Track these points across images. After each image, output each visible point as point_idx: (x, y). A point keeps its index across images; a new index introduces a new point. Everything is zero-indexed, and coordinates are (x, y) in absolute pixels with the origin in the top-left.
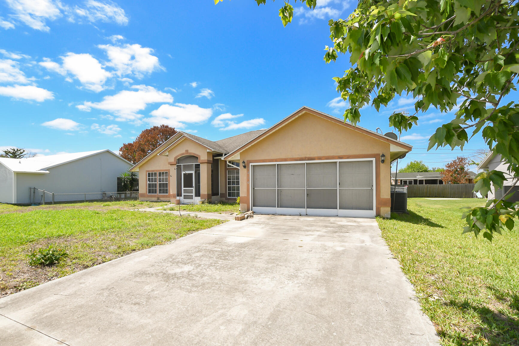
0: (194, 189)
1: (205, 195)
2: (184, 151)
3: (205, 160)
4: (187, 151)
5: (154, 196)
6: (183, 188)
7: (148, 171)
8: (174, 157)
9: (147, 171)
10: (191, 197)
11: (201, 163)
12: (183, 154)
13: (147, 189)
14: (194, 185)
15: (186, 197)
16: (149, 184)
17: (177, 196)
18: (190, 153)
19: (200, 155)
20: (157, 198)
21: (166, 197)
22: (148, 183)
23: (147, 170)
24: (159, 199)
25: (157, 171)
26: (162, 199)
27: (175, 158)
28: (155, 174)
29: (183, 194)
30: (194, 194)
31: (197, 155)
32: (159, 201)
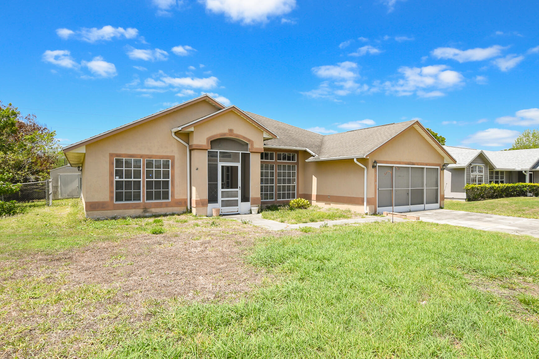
0: (239, 190)
1: (257, 198)
2: (226, 131)
3: (260, 149)
4: (231, 131)
5: (136, 207)
6: (220, 190)
7: (117, 155)
8: (207, 137)
9: (111, 155)
10: (235, 203)
11: (251, 152)
12: (225, 134)
13: (111, 192)
14: (240, 184)
15: (225, 204)
16: (117, 182)
17: (208, 203)
18: (237, 135)
19: (253, 141)
20: (142, 210)
21: (167, 205)
22: (115, 180)
23: (112, 152)
24: (148, 210)
25: (142, 156)
26: (155, 210)
27: (208, 139)
28: (137, 162)
29: (220, 199)
30: (239, 198)
31: (249, 140)
32: (147, 214)
